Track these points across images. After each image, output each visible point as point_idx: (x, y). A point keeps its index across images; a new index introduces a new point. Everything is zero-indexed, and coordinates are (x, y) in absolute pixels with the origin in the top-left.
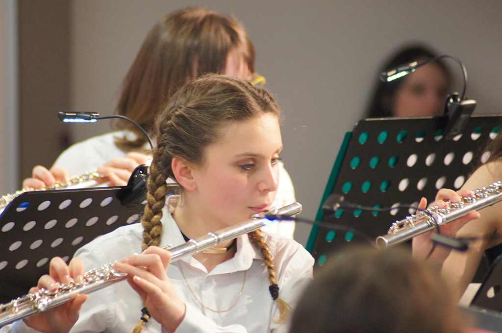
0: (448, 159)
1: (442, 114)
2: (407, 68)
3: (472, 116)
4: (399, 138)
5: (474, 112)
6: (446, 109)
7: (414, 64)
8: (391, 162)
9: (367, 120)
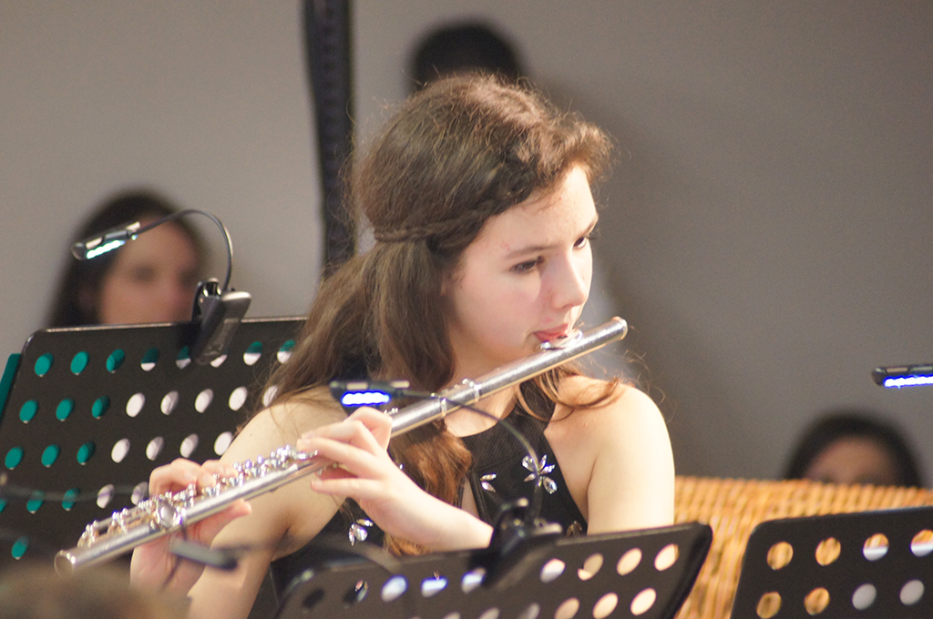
0: (202, 402)
1: (189, 318)
2: (122, 233)
3: (244, 321)
4: (110, 364)
5: (248, 314)
6: (197, 310)
7: (135, 226)
8: (96, 408)
9: (49, 331)
